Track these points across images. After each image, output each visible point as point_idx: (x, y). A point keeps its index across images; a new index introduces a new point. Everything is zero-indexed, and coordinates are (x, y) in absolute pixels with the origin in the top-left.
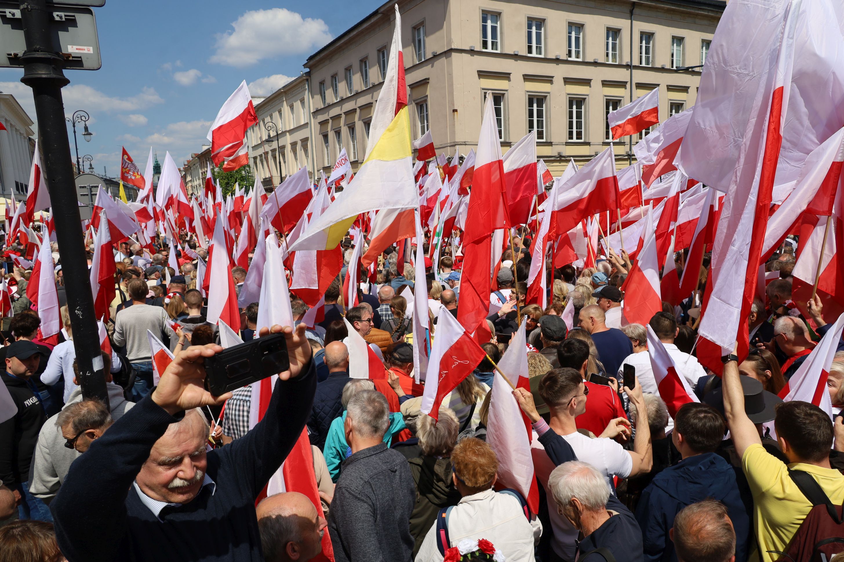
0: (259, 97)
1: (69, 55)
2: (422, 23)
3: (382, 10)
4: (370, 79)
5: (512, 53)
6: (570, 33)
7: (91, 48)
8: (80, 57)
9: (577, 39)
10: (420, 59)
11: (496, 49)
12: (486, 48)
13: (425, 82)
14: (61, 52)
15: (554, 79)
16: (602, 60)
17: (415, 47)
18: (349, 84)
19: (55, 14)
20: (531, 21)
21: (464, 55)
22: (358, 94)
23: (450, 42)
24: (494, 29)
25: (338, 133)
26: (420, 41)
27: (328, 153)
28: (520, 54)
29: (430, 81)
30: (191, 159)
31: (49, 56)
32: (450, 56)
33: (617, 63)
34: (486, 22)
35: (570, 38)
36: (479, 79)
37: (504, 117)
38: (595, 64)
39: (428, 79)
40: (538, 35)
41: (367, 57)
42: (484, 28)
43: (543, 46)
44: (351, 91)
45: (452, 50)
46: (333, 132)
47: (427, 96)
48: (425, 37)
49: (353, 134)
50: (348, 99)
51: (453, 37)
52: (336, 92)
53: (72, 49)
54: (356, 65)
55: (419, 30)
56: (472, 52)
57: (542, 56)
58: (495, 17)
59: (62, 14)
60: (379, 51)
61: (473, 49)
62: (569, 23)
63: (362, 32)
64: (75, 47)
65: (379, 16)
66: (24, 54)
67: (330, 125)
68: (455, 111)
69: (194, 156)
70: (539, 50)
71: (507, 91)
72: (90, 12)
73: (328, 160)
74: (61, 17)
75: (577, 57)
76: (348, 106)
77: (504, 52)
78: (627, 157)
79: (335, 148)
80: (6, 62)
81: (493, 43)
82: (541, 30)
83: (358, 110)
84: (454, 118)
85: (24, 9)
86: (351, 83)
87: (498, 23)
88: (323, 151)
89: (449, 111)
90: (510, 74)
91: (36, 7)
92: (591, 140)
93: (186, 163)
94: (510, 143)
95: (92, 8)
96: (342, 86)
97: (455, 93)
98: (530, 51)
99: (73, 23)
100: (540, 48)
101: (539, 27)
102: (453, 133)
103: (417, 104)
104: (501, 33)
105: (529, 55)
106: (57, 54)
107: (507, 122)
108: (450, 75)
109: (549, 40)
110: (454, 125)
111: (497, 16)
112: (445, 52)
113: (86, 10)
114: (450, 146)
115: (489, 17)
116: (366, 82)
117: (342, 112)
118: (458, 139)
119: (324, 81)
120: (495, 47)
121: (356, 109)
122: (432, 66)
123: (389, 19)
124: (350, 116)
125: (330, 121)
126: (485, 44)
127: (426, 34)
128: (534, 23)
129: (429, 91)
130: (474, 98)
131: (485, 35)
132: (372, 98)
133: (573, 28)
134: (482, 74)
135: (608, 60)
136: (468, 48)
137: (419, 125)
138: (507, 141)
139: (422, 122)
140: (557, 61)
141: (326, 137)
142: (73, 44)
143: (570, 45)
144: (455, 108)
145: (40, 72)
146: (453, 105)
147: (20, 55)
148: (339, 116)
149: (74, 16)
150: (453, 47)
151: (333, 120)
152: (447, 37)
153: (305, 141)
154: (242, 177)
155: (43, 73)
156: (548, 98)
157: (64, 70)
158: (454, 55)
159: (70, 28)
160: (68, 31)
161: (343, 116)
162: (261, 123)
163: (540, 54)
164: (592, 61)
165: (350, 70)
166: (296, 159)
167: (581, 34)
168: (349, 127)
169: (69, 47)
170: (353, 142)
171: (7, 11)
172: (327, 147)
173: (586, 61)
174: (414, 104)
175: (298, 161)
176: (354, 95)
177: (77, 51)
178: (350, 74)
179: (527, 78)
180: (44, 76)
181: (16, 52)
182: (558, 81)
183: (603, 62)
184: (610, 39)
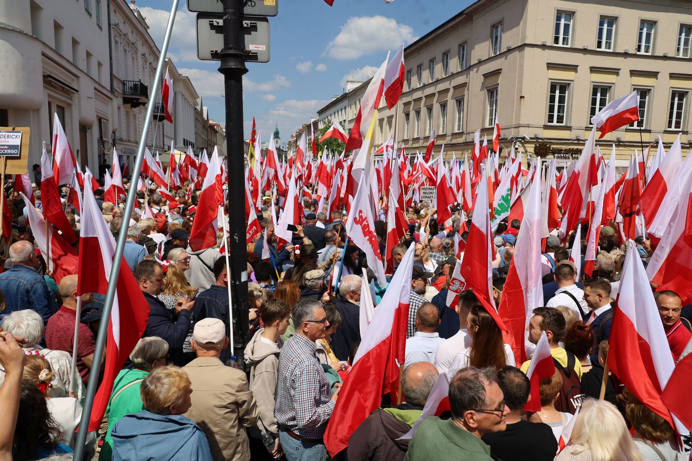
0: (358, 82)
1: (250, 52)
2: (501, 22)
3: (466, 11)
4: (450, 69)
5: (582, 48)
6: (641, 29)
7: (264, 47)
8: (256, 53)
9: (648, 35)
10: (495, 53)
11: (567, 45)
12: (557, 43)
13: (498, 72)
14: (245, 48)
15: (620, 72)
16: (671, 54)
17: (492, 42)
18: (432, 73)
19: (244, 22)
20: (603, 19)
21: (536, 49)
22: (438, 81)
23: (524, 37)
24: (567, 27)
25: (418, 113)
26: (497, 37)
27: (408, 129)
28: (589, 48)
29: (502, 71)
30: (302, 128)
31: (238, 53)
32: (523, 50)
33: (688, 57)
34: (560, 20)
35: (641, 34)
36: (548, 70)
37: (568, 104)
38: (665, 58)
39: (501, 70)
40: (609, 32)
41: (449, 51)
42: (558, 26)
43: (613, 41)
44: (432, 78)
45: (525, 45)
46: (414, 111)
47: (498, 84)
48: (502, 34)
49: (430, 114)
50: (430, 85)
51: (527, 34)
52: (420, 79)
53: (251, 47)
54: (439, 56)
55: (497, 28)
56: (544, 47)
57: (611, 51)
58: (569, 16)
59: (248, 22)
60: (460, 45)
61: (545, 44)
62: (642, 20)
63: (447, 30)
64: (254, 46)
65: (464, 16)
66: (222, 51)
67: (412, 106)
68: (522, 97)
69: (304, 126)
70: (608, 45)
71: (573, 81)
72: (267, 20)
73: (407, 134)
74: (248, 25)
75: (647, 51)
76: (429, 91)
77: (574, 47)
78: (688, 146)
79: (414, 124)
80: (210, 56)
81: (564, 39)
82: (612, 26)
83: (437, 95)
84: (520, 104)
85: (226, 19)
86: (433, 72)
87: (572, 21)
88: (404, 127)
89: (516, 98)
90: (577, 66)
91: (233, 18)
92: (652, 128)
93: (298, 131)
94: (571, 127)
95: (268, 18)
96: (425, 74)
97: (523, 82)
98: (599, 46)
99: (254, 28)
100: (610, 43)
101: (610, 25)
102: (518, 116)
103: (488, 91)
104: (573, 30)
105: (598, 50)
106: (242, 51)
107: (570, 109)
108: (522, 66)
109: (620, 37)
110: (520, 109)
111: (570, 14)
112: (519, 47)
113: (264, 19)
114: (514, 128)
115: (563, 15)
116: (446, 71)
117: (423, 96)
118: (523, 122)
119: (411, 70)
120: (565, 42)
121: (435, 93)
122: (506, 59)
123: (472, 19)
124: (429, 99)
125: (413, 102)
126: (556, 40)
127: (503, 31)
128: (606, 21)
129: (501, 80)
130: (541, 87)
131: (557, 31)
132: (450, 84)
133: (646, 25)
134: (551, 66)
135: (678, 54)
136: (540, 43)
137: (488, 108)
138: (568, 125)
139: (491, 106)
140: (626, 55)
141: (407, 115)
142: (253, 43)
143: (640, 41)
144: (523, 95)
145: (231, 64)
146: (521, 92)
147: (219, 51)
148: (420, 99)
149: (256, 23)
150: (526, 42)
151: (414, 102)
152: (522, 34)
153: (390, 118)
154: (339, 144)
155: (232, 65)
156: (612, 88)
157: (245, 63)
158: (527, 49)
159: (252, 32)
160: (250, 34)
161: (424, 99)
162: (358, 102)
163: (609, 48)
164: (662, 55)
165: (433, 61)
166: (382, 132)
167: (653, 30)
168: (428, 108)
169: (250, 46)
170: (430, 120)
171: (215, 20)
172: (408, 124)
173: (655, 55)
174: (486, 90)
175: (383, 134)
176: (435, 82)
177: (255, 49)
178: (433, 64)
179: (594, 70)
180: (233, 67)
181: (217, 49)
182: (625, 73)
183: (673, 56)
184: (683, 34)
